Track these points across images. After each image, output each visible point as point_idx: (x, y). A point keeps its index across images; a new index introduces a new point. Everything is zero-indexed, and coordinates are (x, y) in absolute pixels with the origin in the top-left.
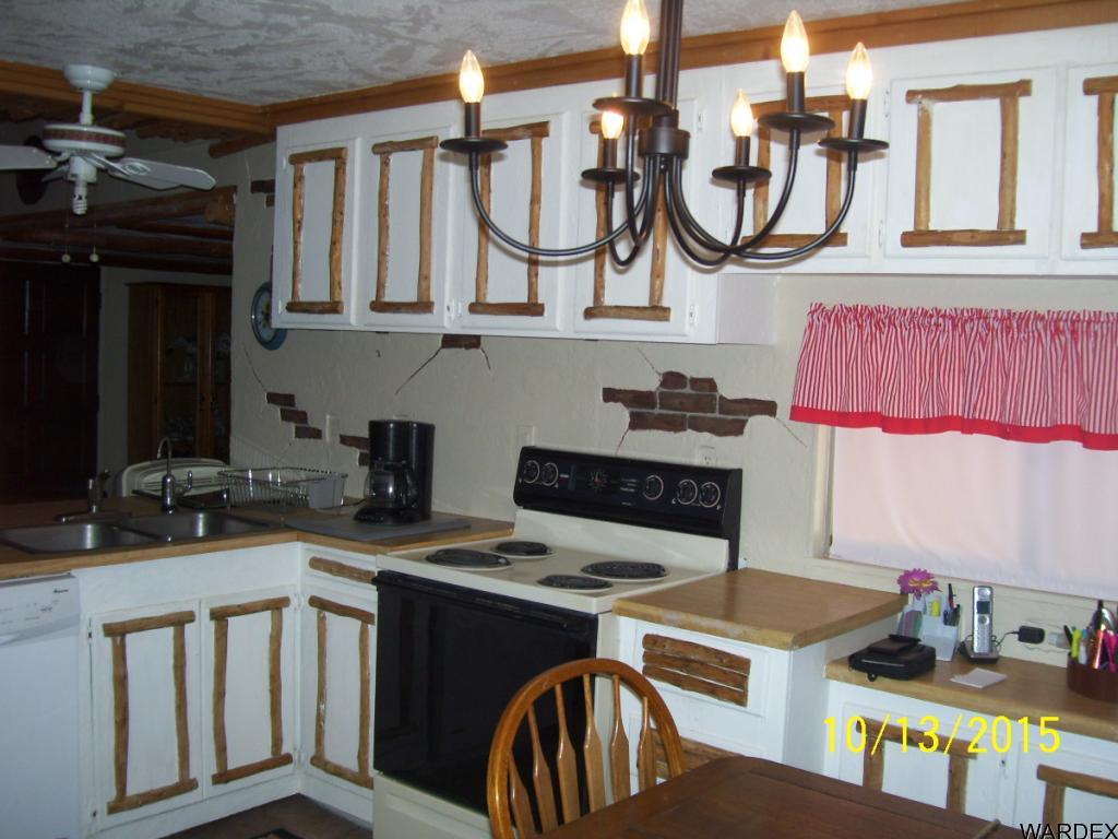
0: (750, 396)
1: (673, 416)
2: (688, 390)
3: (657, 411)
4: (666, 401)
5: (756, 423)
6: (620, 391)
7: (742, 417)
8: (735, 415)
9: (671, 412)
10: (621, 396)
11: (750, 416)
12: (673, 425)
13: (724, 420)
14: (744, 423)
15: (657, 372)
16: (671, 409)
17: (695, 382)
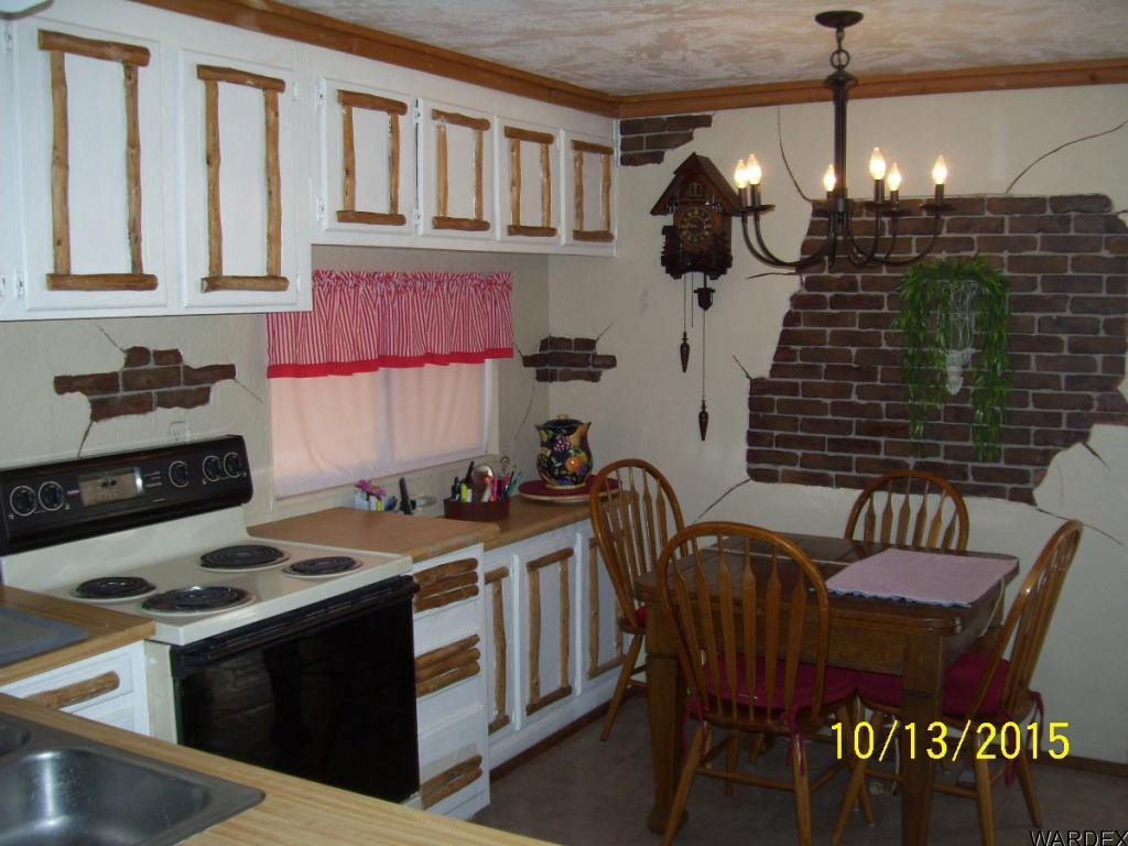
0: (213, 363)
1: (139, 396)
2: (152, 365)
3: (122, 394)
4: (130, 379)
5: (219, 389)
6: (77, 378)
7: (205, 385)
8: (200, 383)
9: (135, 393)
10: (75, 384)
11: (214, 382)
12: (141, 406)
13: (190, 391)
14: (208, 391)
15: (121, 349)
16: (137, 389)
17: (160, 355)
